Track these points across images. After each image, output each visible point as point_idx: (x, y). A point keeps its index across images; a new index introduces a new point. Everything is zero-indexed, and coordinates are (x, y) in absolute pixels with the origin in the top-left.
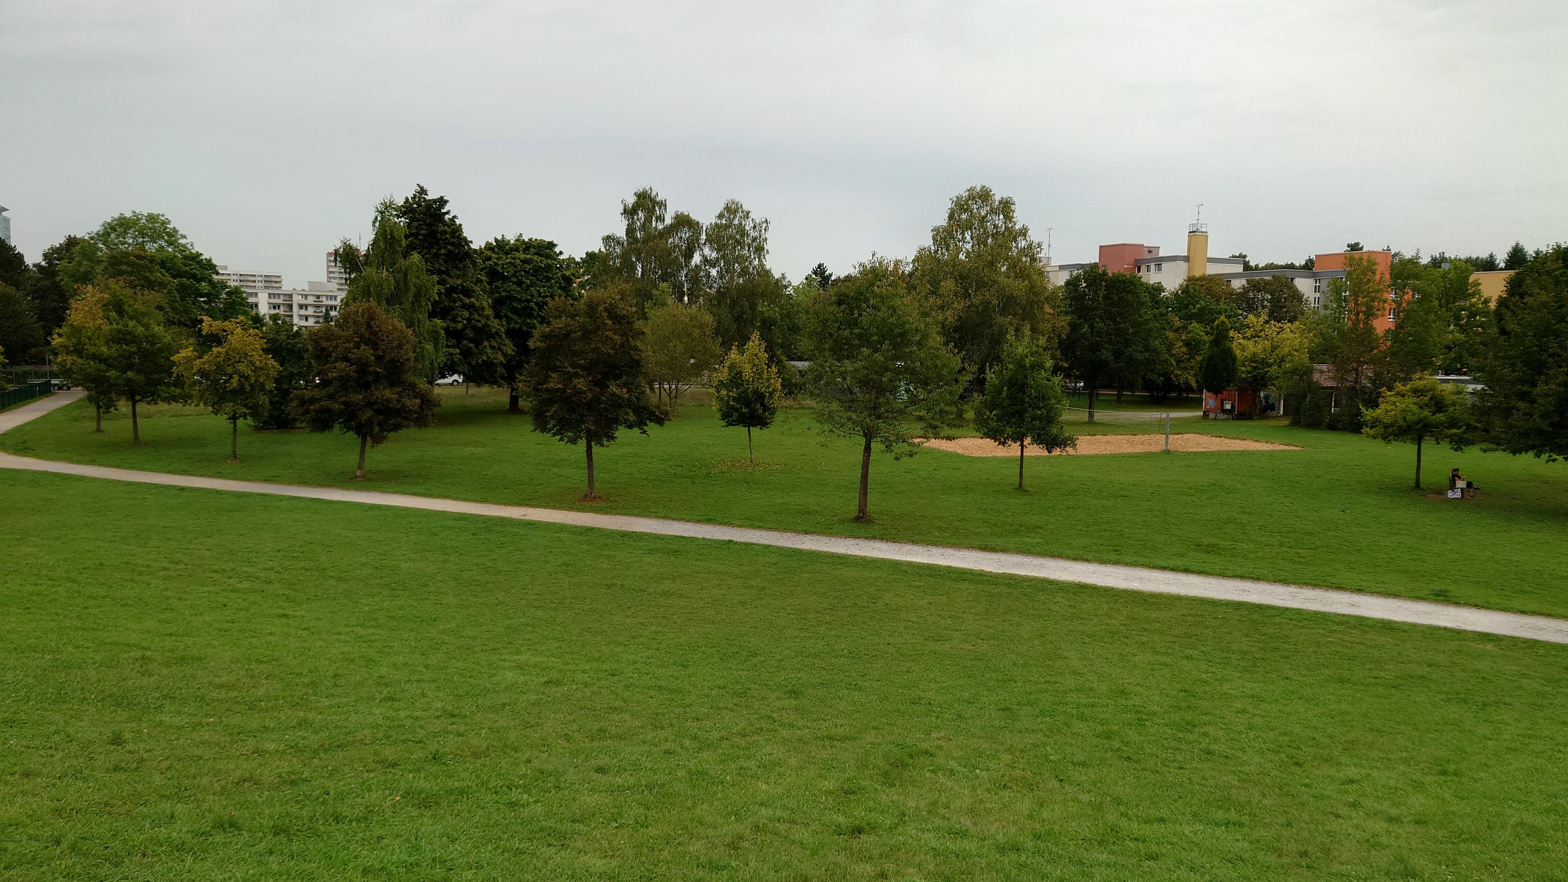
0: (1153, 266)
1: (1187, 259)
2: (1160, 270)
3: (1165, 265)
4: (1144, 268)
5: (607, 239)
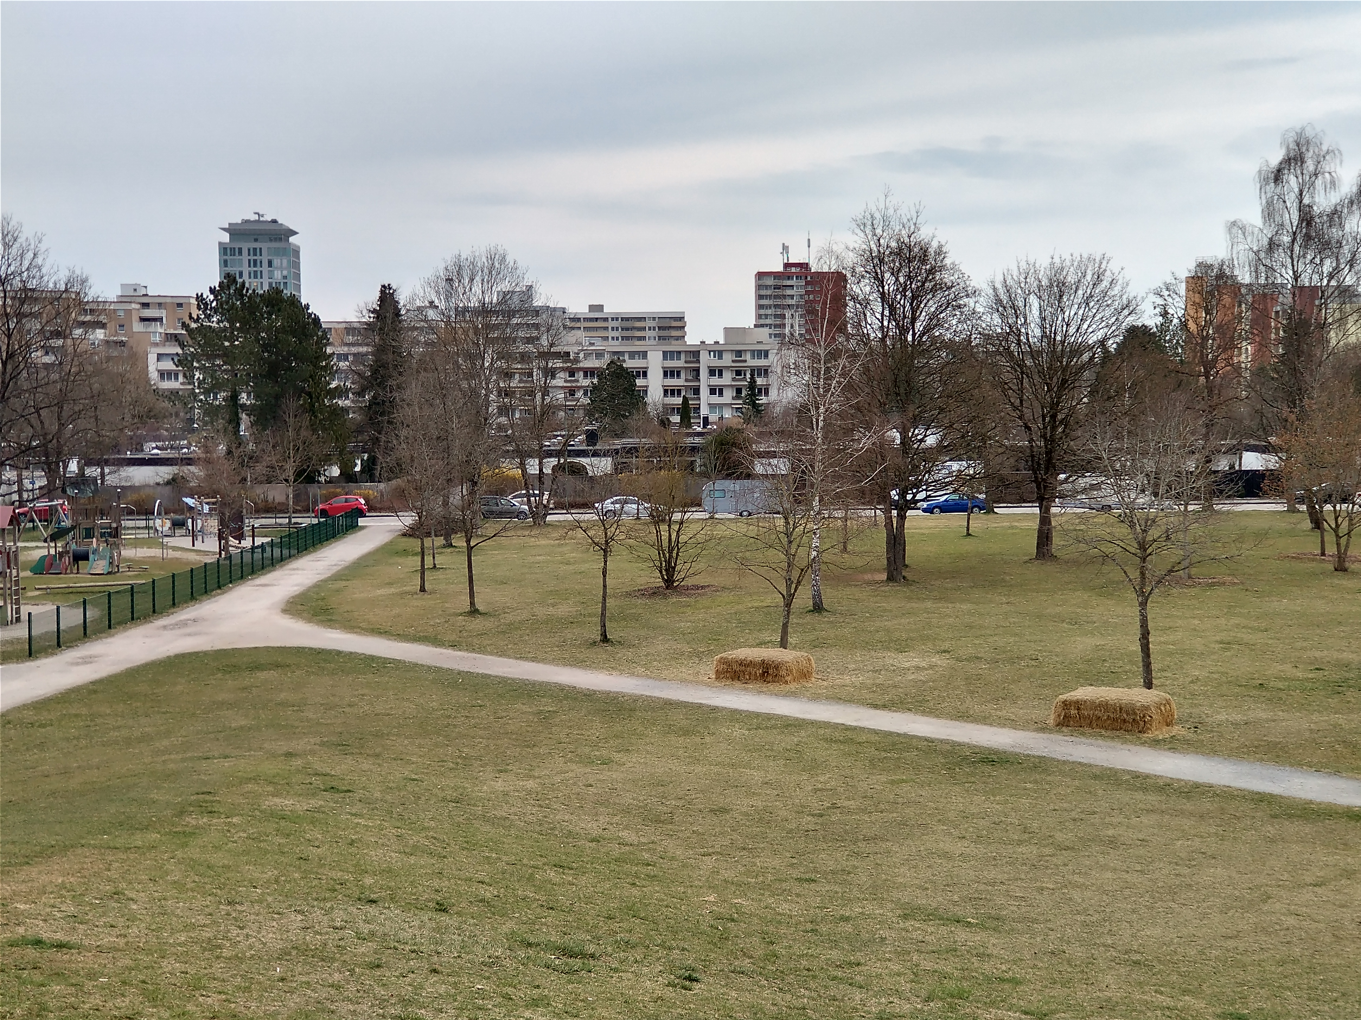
5: (1230, 232)
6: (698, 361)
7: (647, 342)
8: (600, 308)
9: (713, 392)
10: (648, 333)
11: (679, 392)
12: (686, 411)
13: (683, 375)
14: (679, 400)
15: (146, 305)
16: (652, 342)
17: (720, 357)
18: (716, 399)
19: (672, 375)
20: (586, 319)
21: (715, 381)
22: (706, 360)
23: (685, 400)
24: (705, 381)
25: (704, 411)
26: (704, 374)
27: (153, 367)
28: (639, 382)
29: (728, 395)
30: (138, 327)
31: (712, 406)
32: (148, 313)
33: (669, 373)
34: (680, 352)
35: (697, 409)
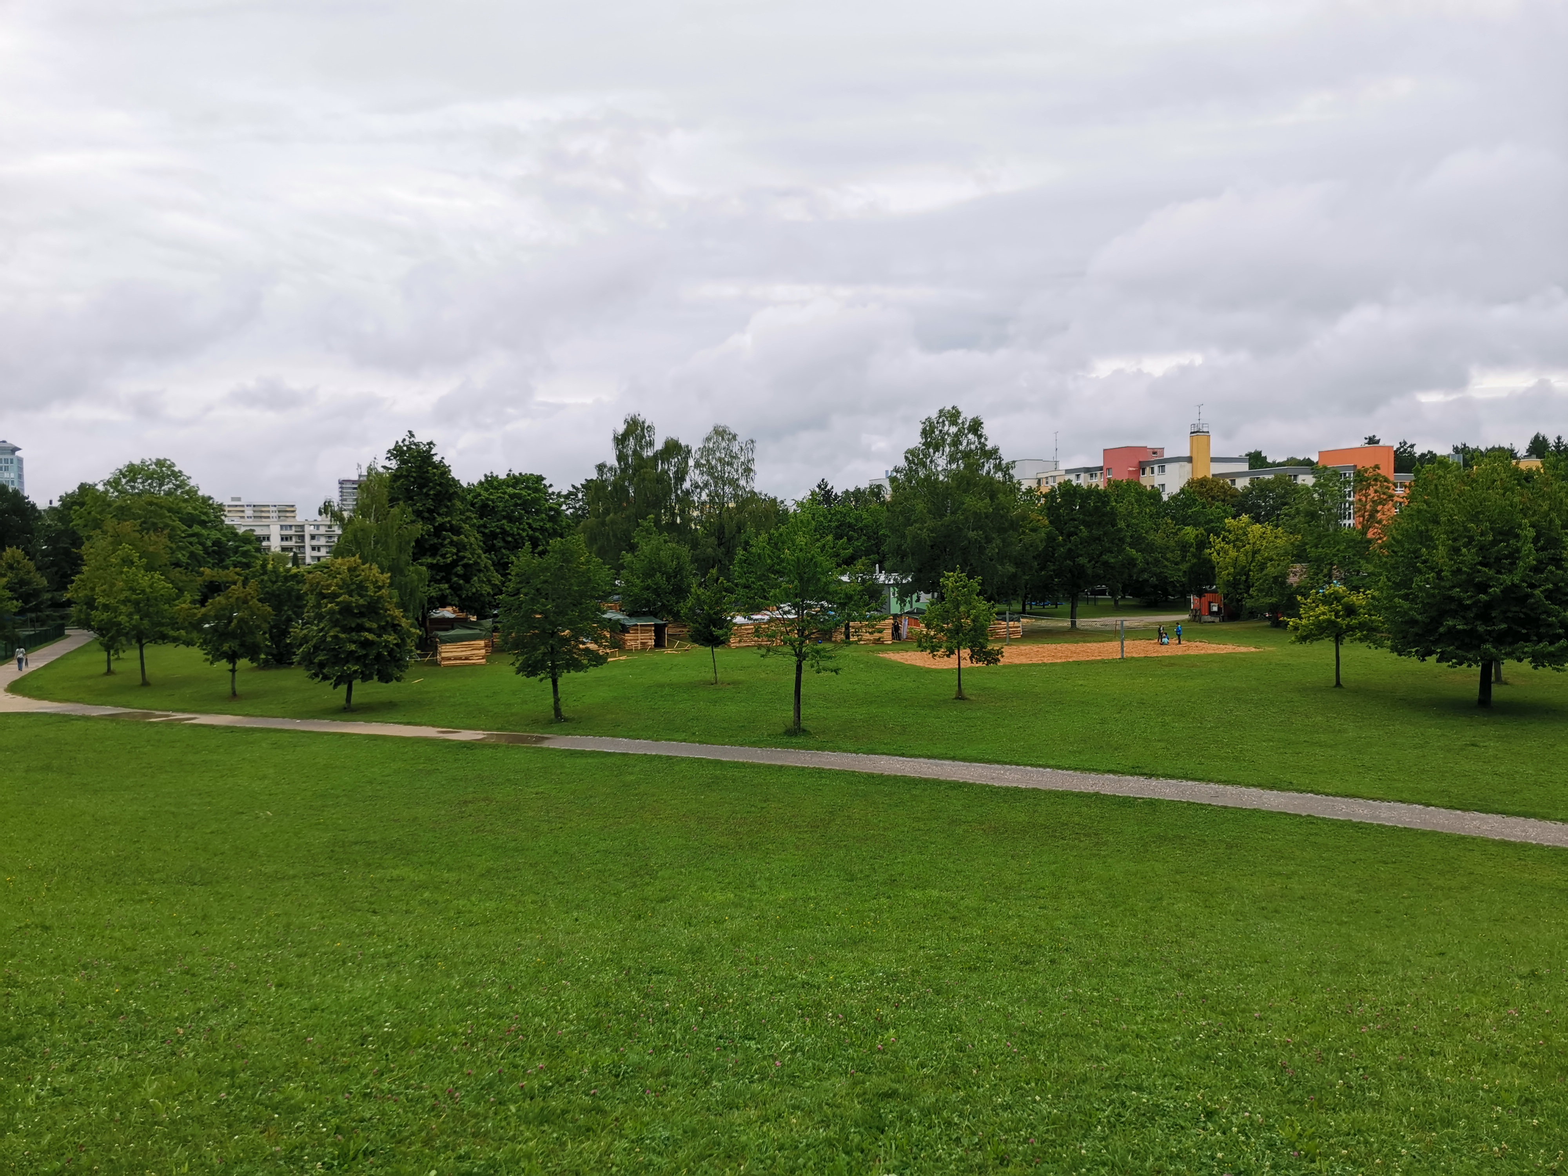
0: (1156, 467)
1: (1190, 460)
2: (1163, 471)
3: (1168, 467)
4: (1148, 470)
5: (599, 468)
6: (303, 531)
7: (271, 520)
8: (239, 499)
9: (313, 548)
10: (271, 515)
11: (291, 549)
12: (296, 561)
13: (294, 539)
16: (275, 520)
17: (318, 529)
18: (316, 554)
19: (287, 539)
20: (229, 506)
21: (315, 543)
22: (309, 530)
23: (295, 554)
24: (308, 542)
25: (308, 560)
28: (264, 544)
29: (323, 552)
31: (313, 558)
33: (284, 538)
34: (291, 526)
35: (304, 558)
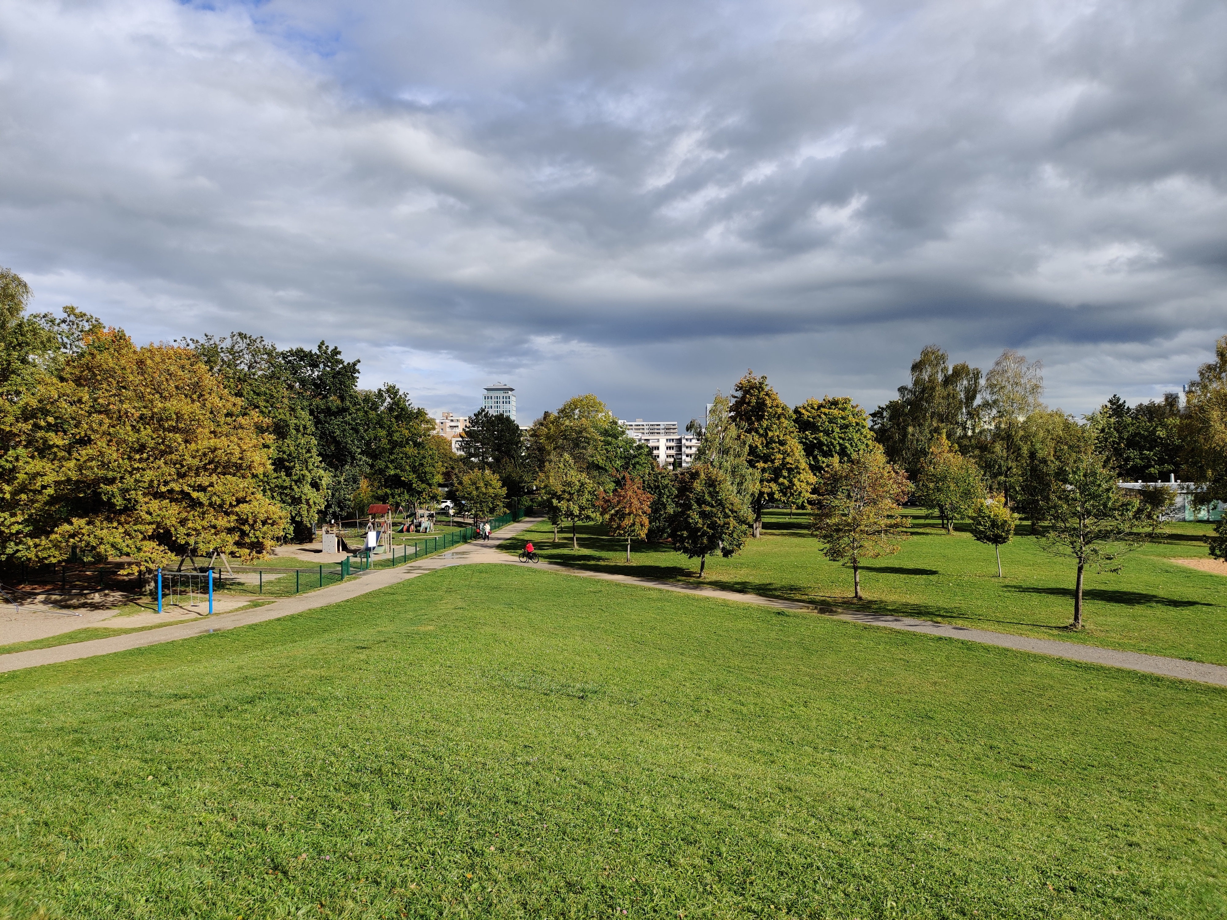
5: (902, 390)
6: (681, 443)
7: (661, 435)
9: (687, 456)
10: (661, 431)
11: (673, 456)
12: (675, 464)
13: (675, 449)
14: (672, 460)
15: (452, 421)
16: (663, 435)
17: (691, 441)
18: (689, 459)
19: (670, 449)
20: (635, 425)
21: (688, 451)
22: (684, 443)
23: (676, 459)
24: (684, 451)
25: (684, 464)
26: (684, 449)
27: (455, 446)
28: (656, 452)
30: (448, 430)
31: (687, 462)
32: (453, 424)
33: (668, 448)
34: (673, 440)
35: (681, 463)
